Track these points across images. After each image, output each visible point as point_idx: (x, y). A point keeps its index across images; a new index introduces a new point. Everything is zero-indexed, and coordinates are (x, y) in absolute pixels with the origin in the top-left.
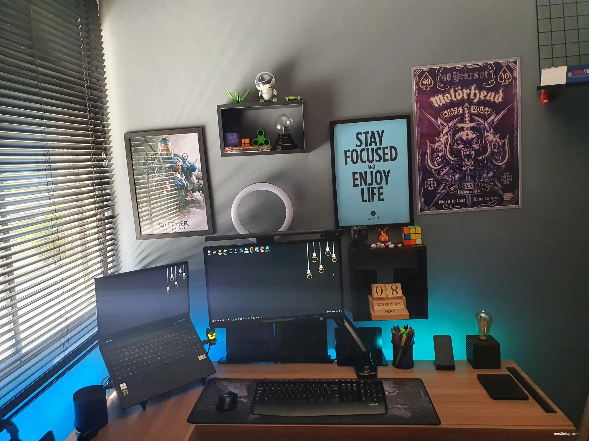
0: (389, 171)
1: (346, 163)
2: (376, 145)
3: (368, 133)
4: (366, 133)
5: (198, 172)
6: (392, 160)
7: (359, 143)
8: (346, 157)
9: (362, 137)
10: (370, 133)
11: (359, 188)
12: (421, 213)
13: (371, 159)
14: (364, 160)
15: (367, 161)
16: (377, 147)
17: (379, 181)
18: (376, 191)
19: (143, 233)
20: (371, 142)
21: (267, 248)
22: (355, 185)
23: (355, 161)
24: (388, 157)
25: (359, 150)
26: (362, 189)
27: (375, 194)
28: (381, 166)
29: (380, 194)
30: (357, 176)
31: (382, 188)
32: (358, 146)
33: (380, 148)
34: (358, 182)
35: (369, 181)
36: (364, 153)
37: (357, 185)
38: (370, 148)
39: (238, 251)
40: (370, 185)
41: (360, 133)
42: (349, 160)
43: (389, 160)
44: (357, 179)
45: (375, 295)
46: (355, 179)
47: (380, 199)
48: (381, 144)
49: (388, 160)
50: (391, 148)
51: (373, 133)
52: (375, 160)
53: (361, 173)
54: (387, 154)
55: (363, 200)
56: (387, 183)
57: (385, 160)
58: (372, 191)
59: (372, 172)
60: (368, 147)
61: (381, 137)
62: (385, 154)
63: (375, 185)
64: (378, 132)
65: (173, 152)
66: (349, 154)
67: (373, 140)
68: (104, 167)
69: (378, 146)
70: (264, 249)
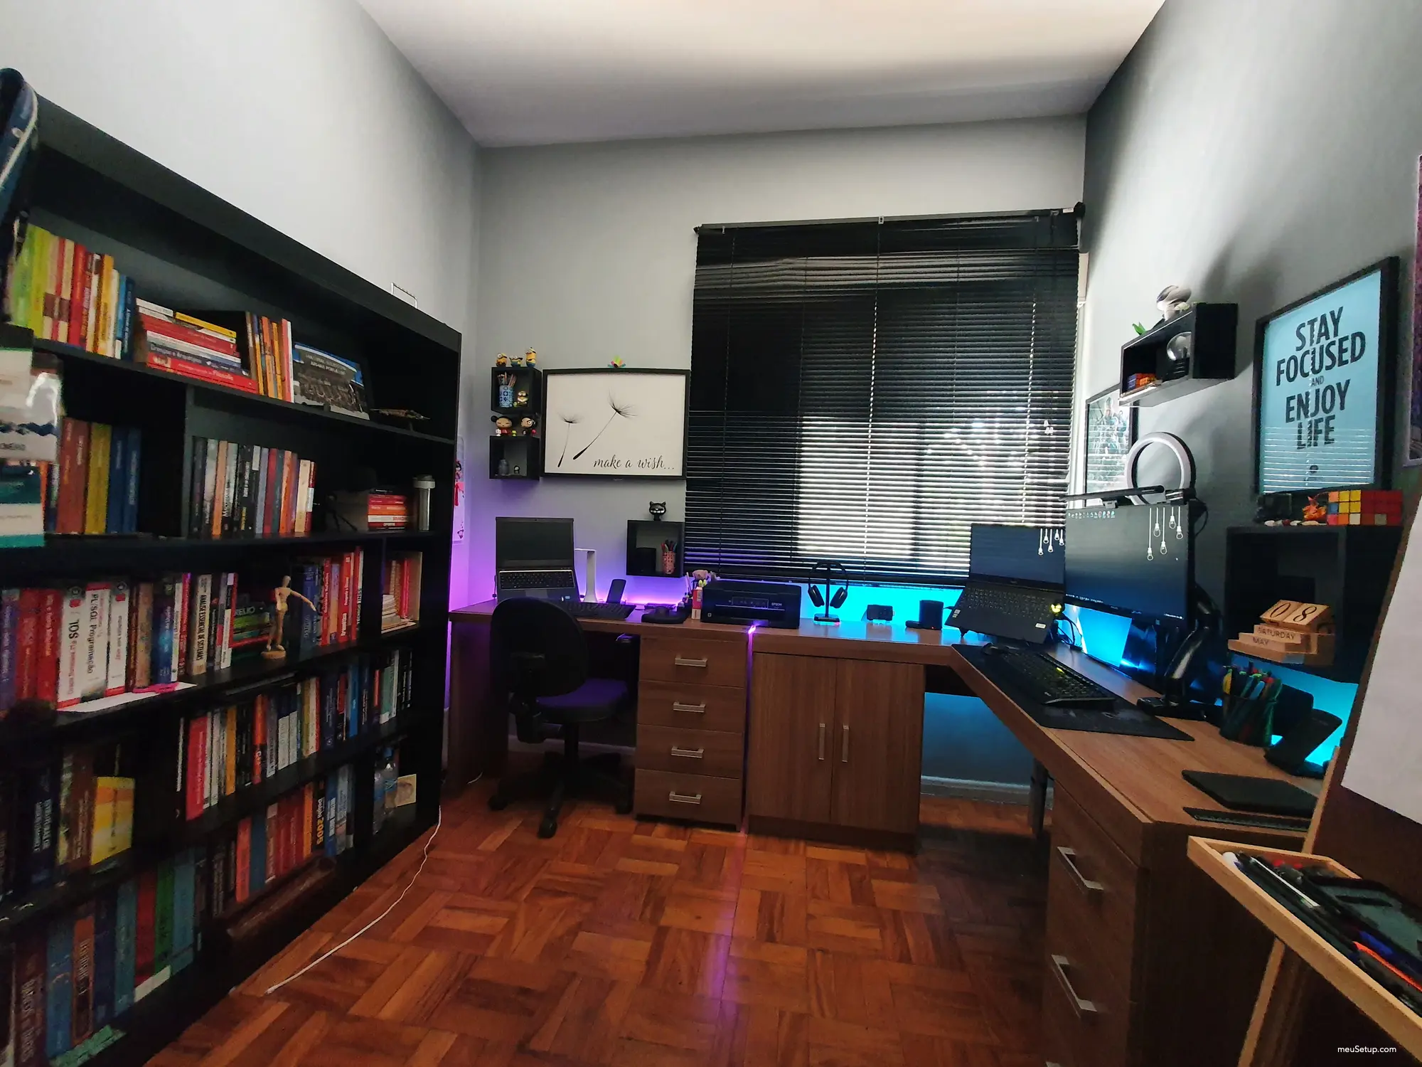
0: (1348, 382)
1: (1278, 383)
2: (1328, 338)
3: (1315, 320)
4: (1312, 322)
5: (1127, 432)
6: (1354, 359)
7: (1299, 343)
8: (1280, 372)
9: (1306, 332)
10: (1319, 319)
11: (1296, 422)
12: (1409, 461)
13: (1317, 367)
14: (1306, 371)
15: (1311, 373)
16: (1329, 341)
17: (1328, 406)
18: (1322, 426)
19: (1087, 505)
20: (1320, 335)
21: (1113, 513)
22: (1289, 420)
23: (1292, 376)
24: (1347, 356)
25: (1299, 355)
26: (1300, 426)
27: (1320, 432)
28: (1334, 377)
29: (1329, 429)
30: (1294, 403)
31: (1333, 417)
32: (1299, 349)
33: (1333, 343)
34: (1293, 414)
35: (1311, 409)
36: (1308, 359)
37: (1293, 419)
38: (1317, 347)
39: (1090, 515)
40: (1313, 415)
41: (1303, 325)
42: (1283, 377)
43: (1349, 361)
44: (1293, 408)
45: (1266, 616)
46: (1289, 409)
47: (1328, 441)
48: (1336, 334)
49: (1346, 362)
50: (1354, 336)
51: (1323, 318)
52: (1324, 368)
53: (1300, 396)
54: (1346, 350)
55: (1301, 446)
56: (1342, 407)
57: (1342, 363)
58: (1316, 426)
59: (1318, 391)
60: (1315, 345)
61: (1336, 322)
62: (1342, 351)
63: (1321, 414)
64: (1332, 314)
65: (1113, 411)
66: (1283, 367)
67: (1323, 331)
68: (1046, 435)
69: (1332, 338)
70: (1110, 515)
